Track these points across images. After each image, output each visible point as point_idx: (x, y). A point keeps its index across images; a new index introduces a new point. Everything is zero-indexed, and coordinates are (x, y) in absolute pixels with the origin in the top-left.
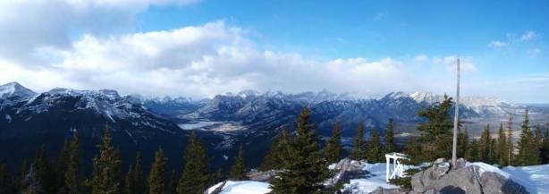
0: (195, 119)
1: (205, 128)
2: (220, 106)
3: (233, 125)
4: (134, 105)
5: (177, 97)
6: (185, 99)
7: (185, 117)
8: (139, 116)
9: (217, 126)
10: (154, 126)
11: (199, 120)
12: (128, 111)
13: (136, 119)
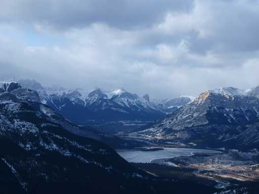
0: (155, 141)
1: (172, 160)
2: (209, 115)
3: (236, 157)
4: (24, 105)
5: (118, 92)
6: (134, 97)
7: (132, 136)
8: (34, 130)
9: (199, 157)
10: (68, 153)
11: (163, 143)
12: (12, 117)
13: (29, 137)
